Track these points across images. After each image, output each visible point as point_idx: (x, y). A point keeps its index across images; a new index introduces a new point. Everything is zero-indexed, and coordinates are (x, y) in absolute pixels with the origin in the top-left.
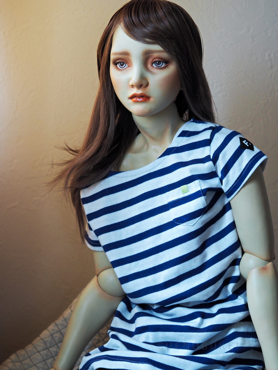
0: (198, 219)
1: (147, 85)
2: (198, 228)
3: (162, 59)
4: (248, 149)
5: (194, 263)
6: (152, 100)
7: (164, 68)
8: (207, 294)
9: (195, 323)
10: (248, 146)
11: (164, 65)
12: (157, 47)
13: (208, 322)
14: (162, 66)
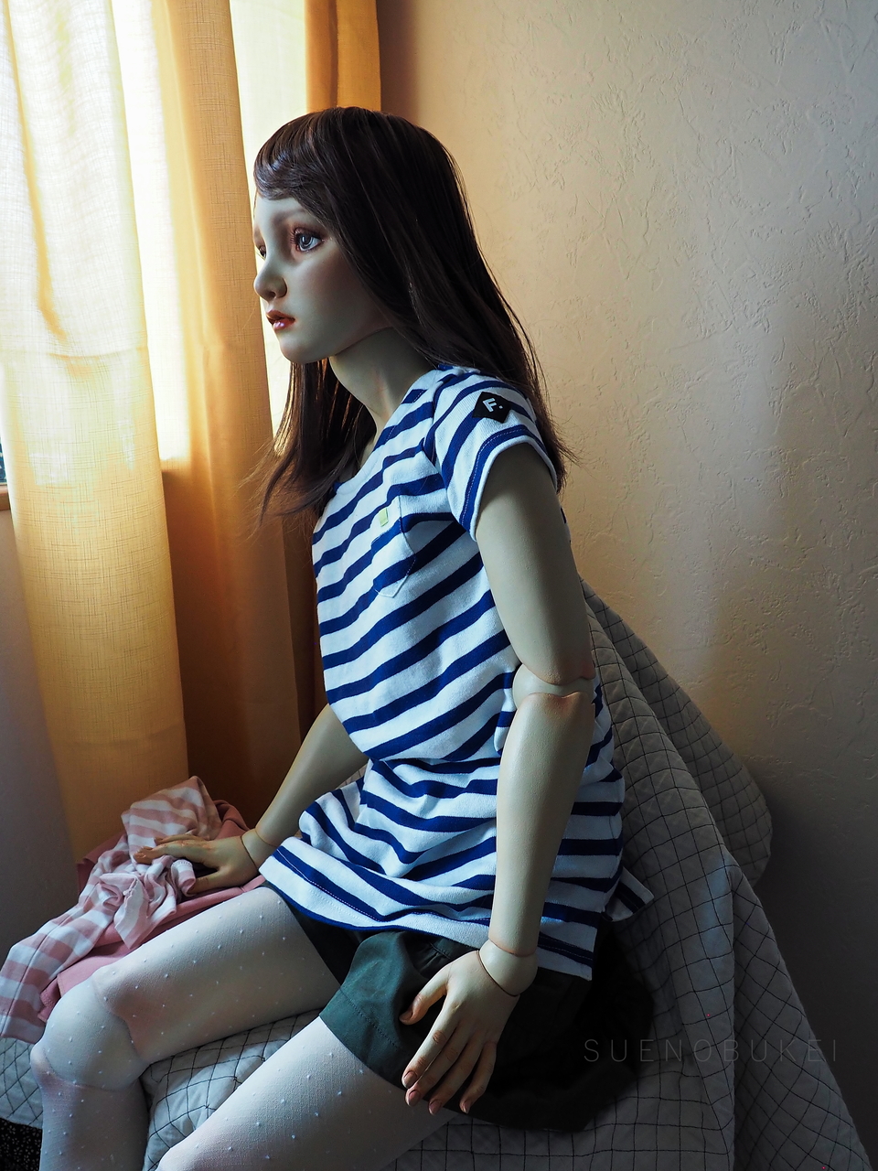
0: (400, 583)
1: (283, 291)
2: (405, 603)
3: (304, 229)
4: (487, 417)
5: (413, 679)
6: (297, 324)
7: (315, 248)
8: (443, 746)
9: (414, 806)
10: (491, 410)
11: (314, 242)
12: (291, 204)
13: (446, 808)
14: (311, 247)
